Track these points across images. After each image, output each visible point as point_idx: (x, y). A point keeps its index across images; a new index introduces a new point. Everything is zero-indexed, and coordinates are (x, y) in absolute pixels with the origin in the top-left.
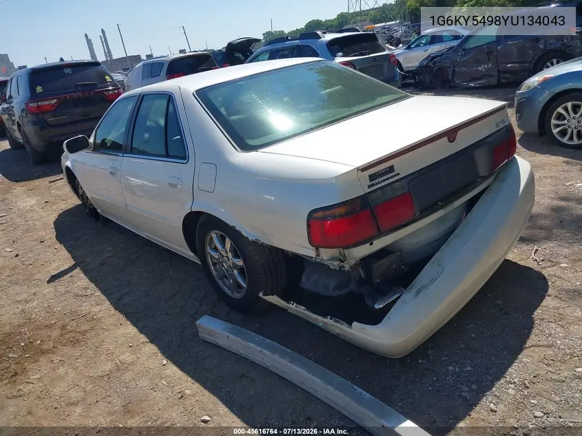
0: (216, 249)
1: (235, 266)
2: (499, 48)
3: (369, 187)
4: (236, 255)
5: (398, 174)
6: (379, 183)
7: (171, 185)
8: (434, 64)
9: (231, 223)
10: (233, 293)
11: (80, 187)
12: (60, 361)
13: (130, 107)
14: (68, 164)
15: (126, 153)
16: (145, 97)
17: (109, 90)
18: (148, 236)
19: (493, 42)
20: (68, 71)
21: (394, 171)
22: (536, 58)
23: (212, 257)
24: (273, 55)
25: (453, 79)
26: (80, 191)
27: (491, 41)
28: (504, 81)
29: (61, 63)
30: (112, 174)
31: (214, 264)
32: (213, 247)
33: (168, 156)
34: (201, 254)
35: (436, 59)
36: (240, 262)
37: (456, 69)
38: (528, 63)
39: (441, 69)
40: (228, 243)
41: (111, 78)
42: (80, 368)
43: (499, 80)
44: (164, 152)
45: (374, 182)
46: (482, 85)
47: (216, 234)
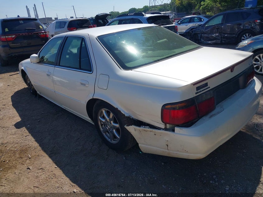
0: (104, 117)
1: (114, 127)
2: (222, 27)
3: (196, 93)
4: (115, 122)
5: (209, 87)
6: (201, 92)
7: (82, 84)
8: (192, 32)
9: (115, 107)
10: (111, 140)
11: (28, 79)
12: (19, 173)
13: (59, 42)
14: (23, 68)
15: (56, 65)
16: (68, 37)
17: (43, 33)
18: (65, 108)
19: (220, 24)
20: (21, 22)
21: (207, 86)
22: (239, 32)
23: (101, 121)
24: (121, 22)
25: (200, 39)
26: (28, 82)
27: (219, 23)
28: (223, 42)
29: (18, 18)
30: (48, 75)
31: (102, 125)
32: (102, 116)
33: (80, 68)
34: (95, 119)
35: (193, 30)
36: (117, 125)
37: (202, 35)
38: (235, 34)
39: (195, 34)
40: (111, 115)
41: (42, 27)
42: (31, 178)
43: (221, 41)
44: (78, 67)
45: (198, 91)
46: (213, 43)
47: (105, 110)
